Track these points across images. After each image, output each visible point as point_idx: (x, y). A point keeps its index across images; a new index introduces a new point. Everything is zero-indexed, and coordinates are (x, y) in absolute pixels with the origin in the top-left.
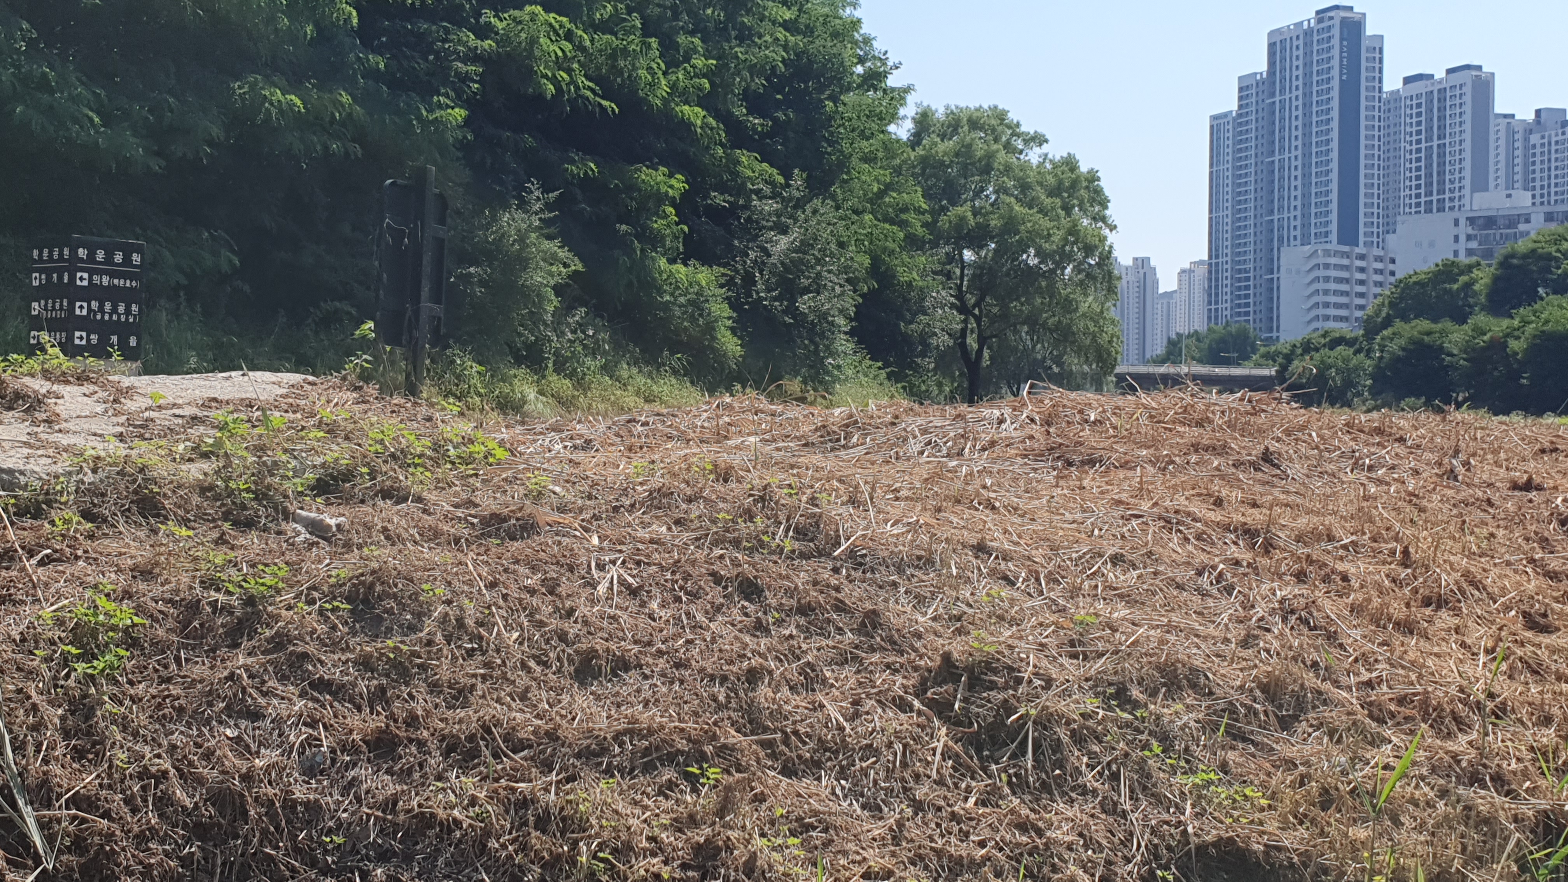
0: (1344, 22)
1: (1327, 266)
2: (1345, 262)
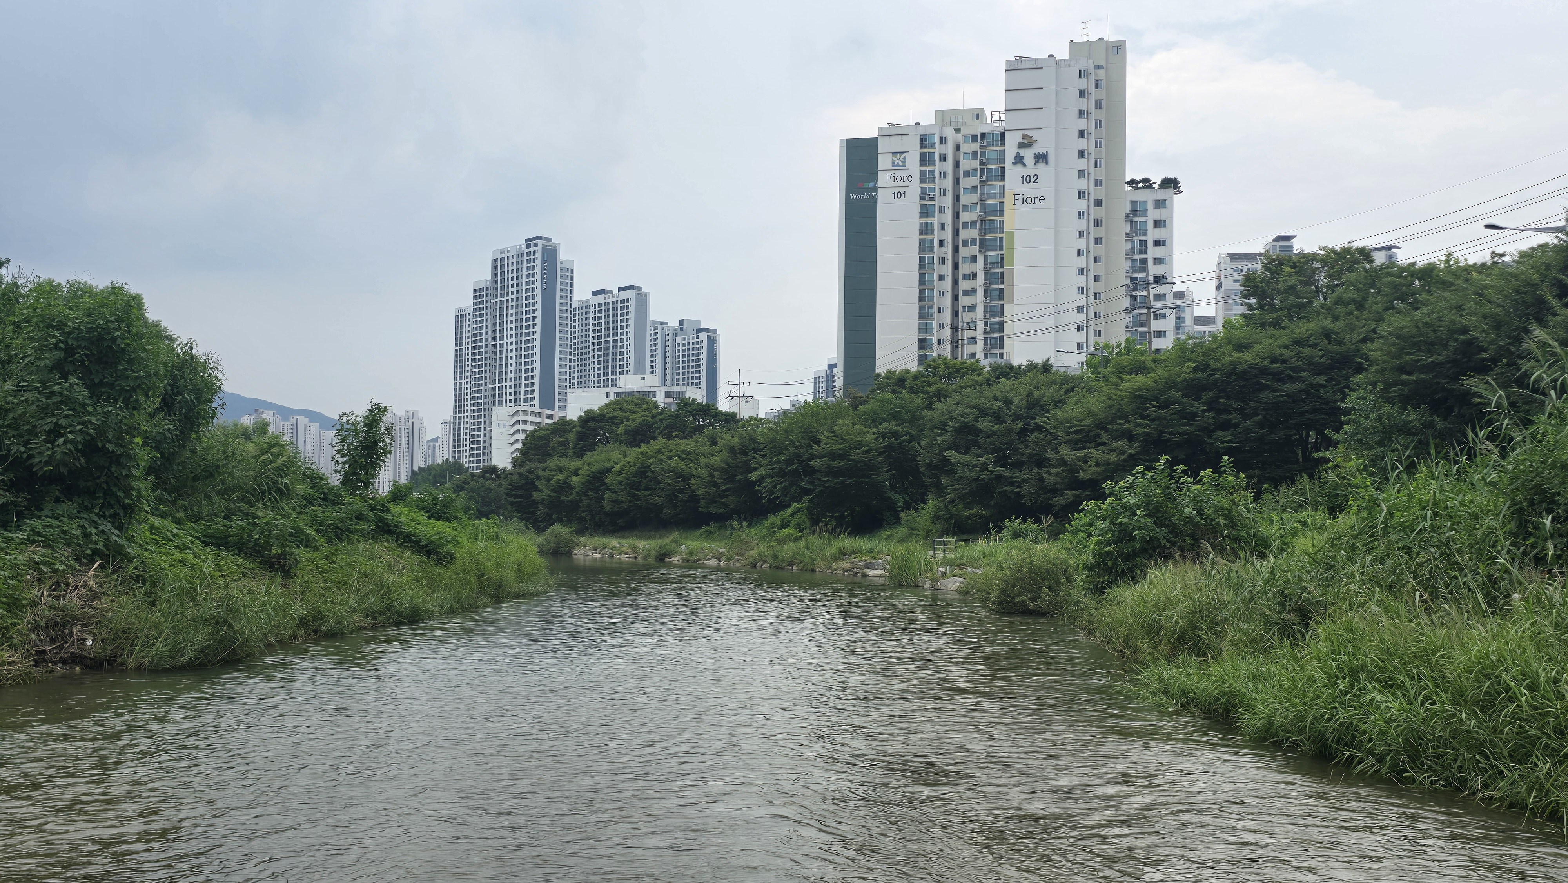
0: (544, 246)
1: (525, 422)
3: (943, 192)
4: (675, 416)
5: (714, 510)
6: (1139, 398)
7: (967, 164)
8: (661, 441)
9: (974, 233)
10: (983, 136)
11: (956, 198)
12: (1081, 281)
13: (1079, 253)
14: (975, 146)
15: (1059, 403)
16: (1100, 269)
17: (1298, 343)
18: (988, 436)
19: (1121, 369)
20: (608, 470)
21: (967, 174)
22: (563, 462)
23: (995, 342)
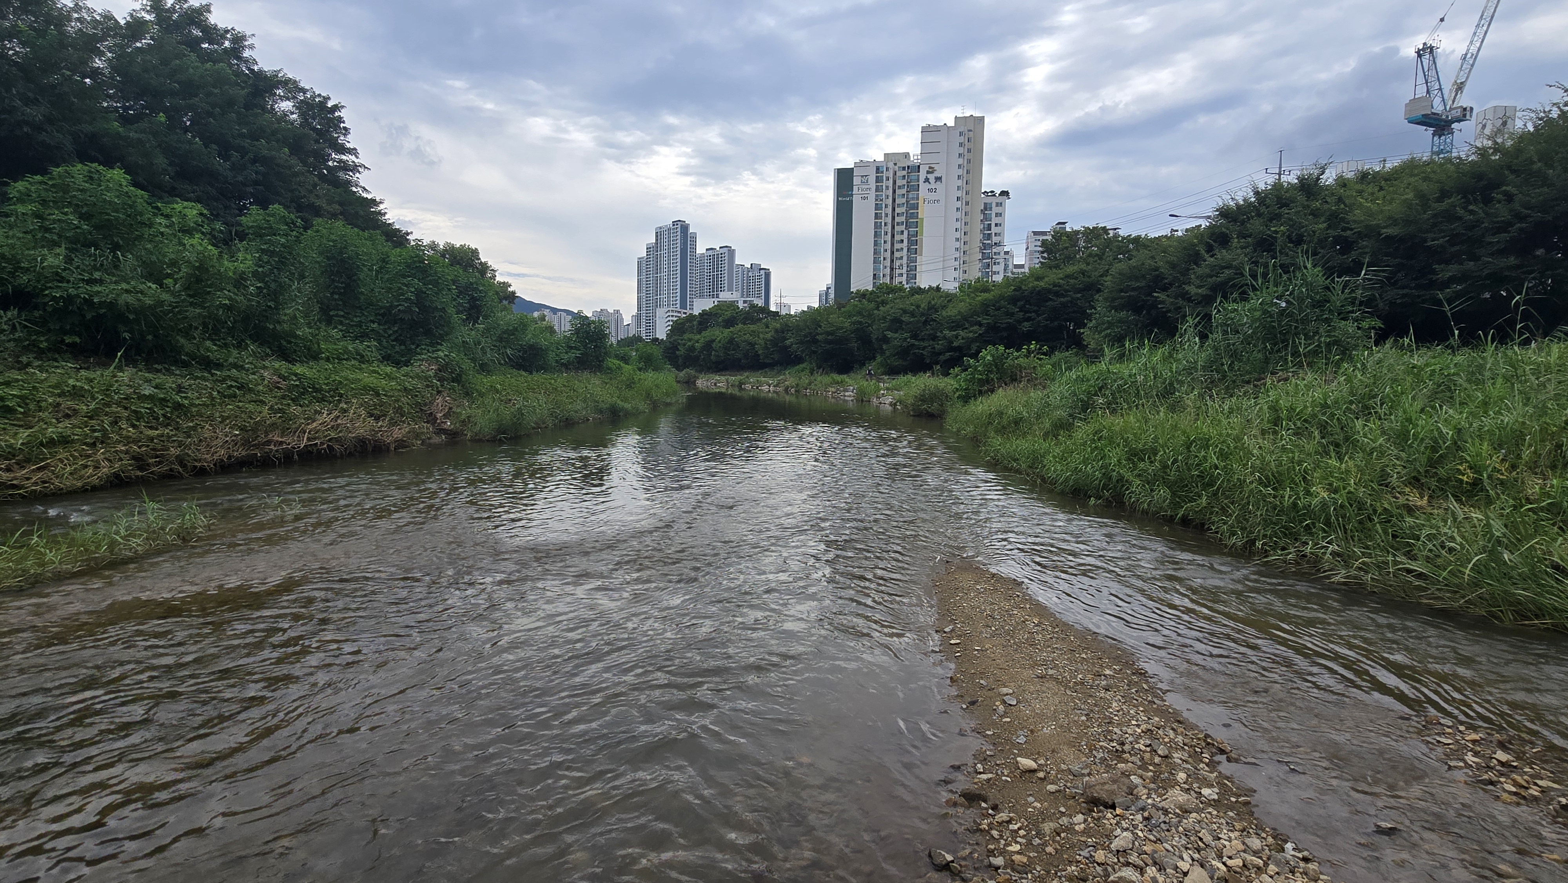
0: (682, 226)
1: (673, 311)
2: (679, 311)
3: (887, 197)
4: (748, 313)
5: (767, 361)
6: (985, 305)
7: (899, 182)
8: (740, 325)
9: (903, 219)
10: (909, 167)
11: (894, 200)
12: (958, 245)
13: (957, 230)
14: (905, 173)
15: (944, 307)
16: (967, 238)
17: (1068, 276)
18: (908, 324)
19: (976, 290)
20: (714, 341)
21: (900, 187)
22: (691, 336)
23: (912, 274)
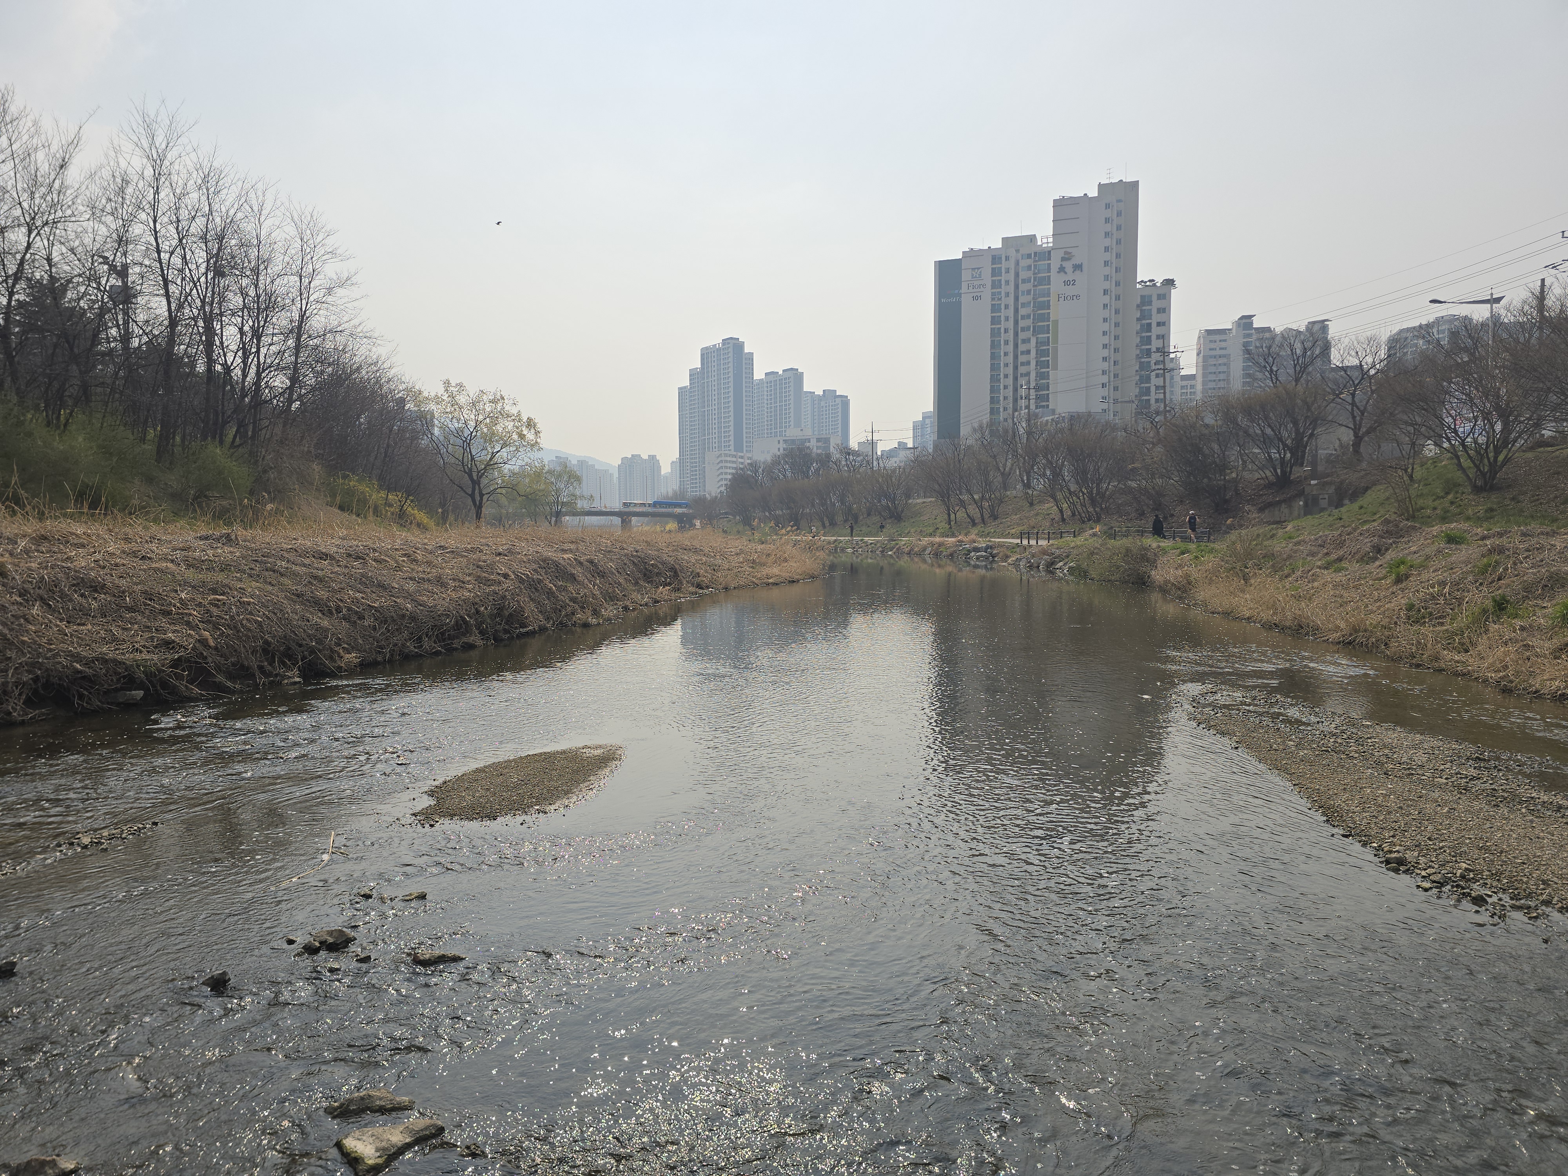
0: (734, 344)
1: (726, 461)
2: (734, 459)
3: (1007, 295)
7: (1023, 275)
9: (1029, 322)
10: (1035, 253)
11: (1017, 299)
12: (1105, 353)
13: (1105, 333)
14: (1029, 262)
16: (1119, 343)
21: (1024, 281)
23: (1043, 397)
